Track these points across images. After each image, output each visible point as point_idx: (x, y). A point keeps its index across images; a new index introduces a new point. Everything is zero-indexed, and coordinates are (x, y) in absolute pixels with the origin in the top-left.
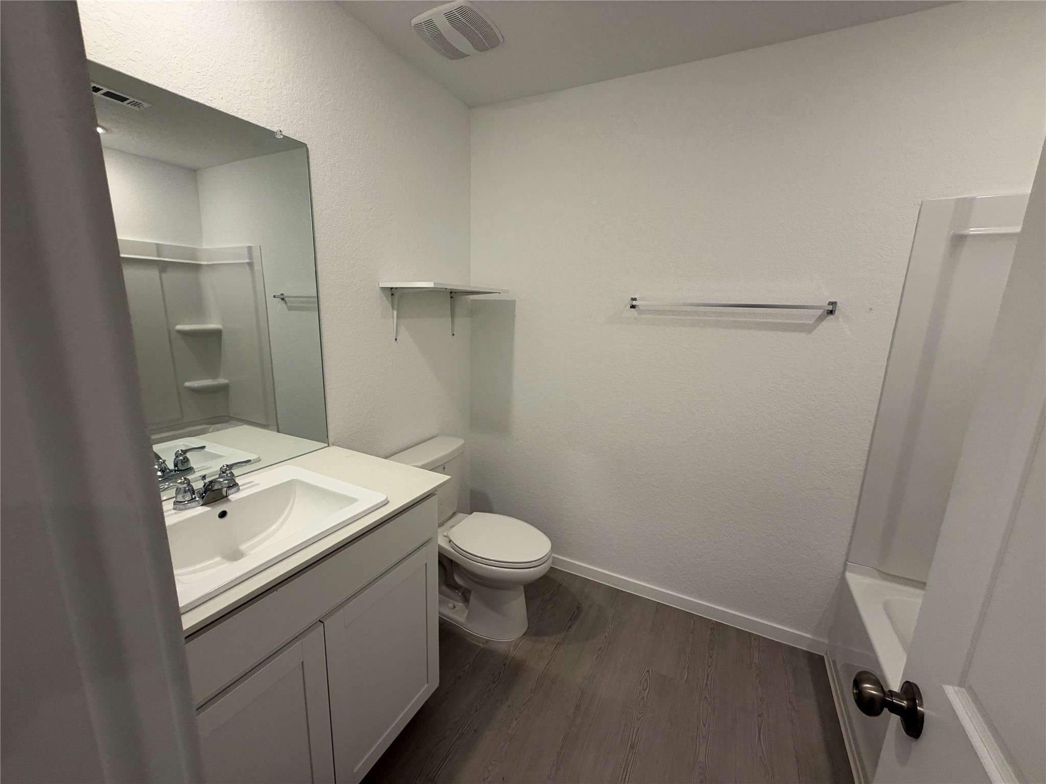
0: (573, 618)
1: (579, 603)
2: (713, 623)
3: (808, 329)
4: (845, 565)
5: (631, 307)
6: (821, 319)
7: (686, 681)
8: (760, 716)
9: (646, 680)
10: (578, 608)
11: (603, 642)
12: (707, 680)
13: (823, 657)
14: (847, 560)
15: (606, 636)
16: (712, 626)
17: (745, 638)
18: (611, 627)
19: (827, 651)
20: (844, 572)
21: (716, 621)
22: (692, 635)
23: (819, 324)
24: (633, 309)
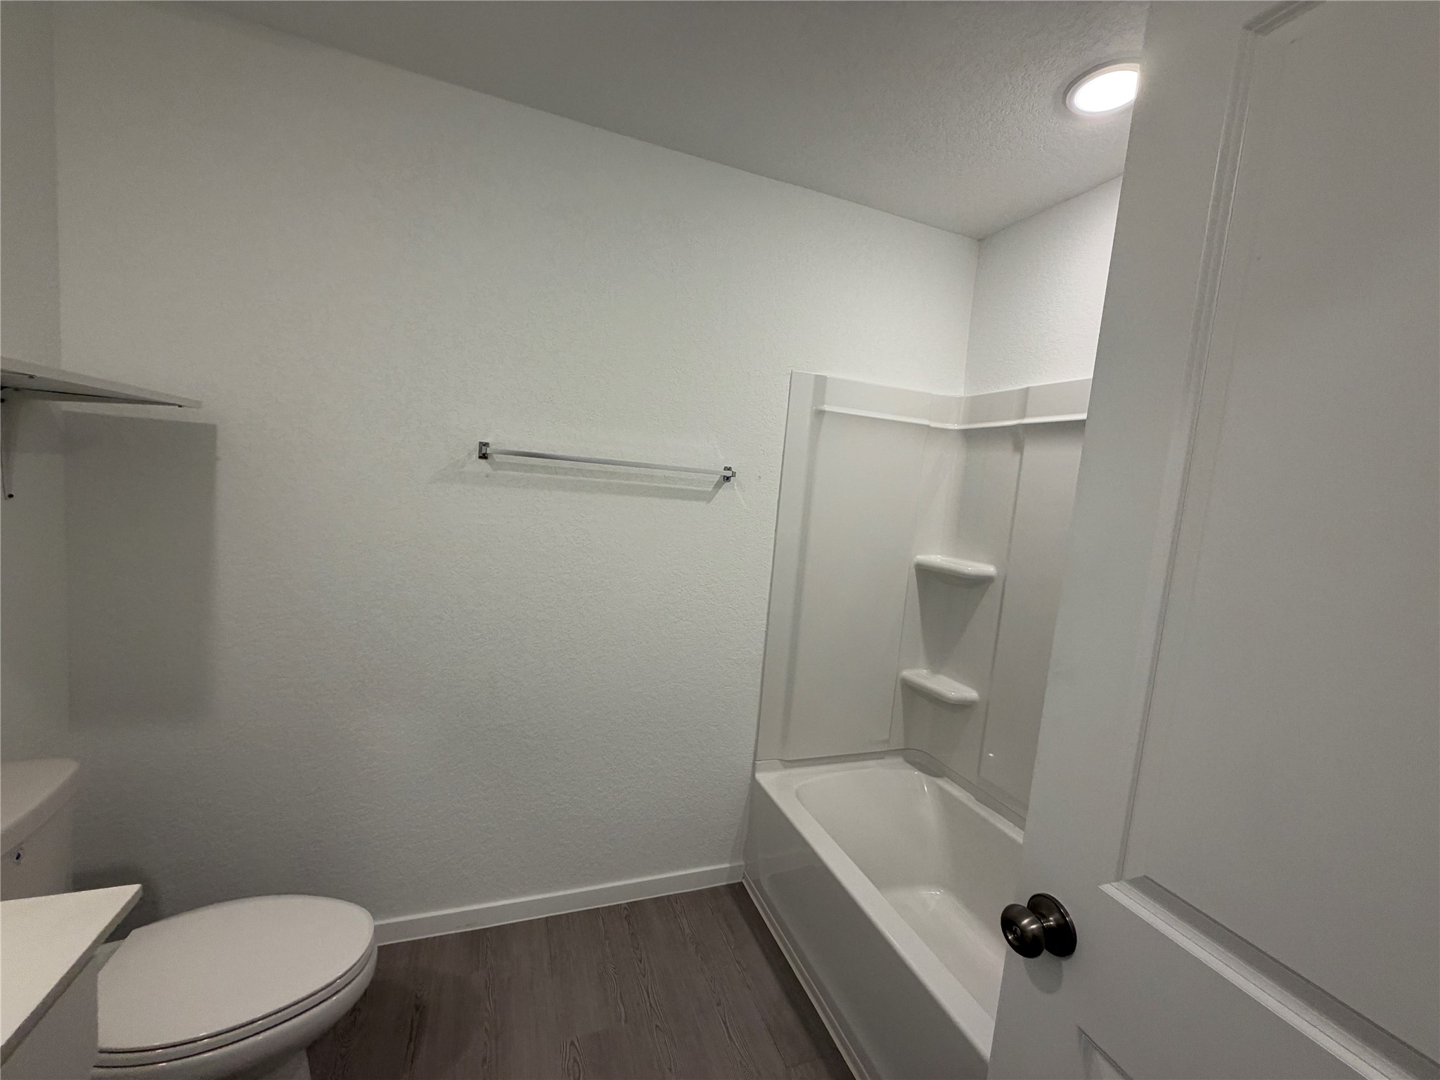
0: (414, 1032)
1: (416, 996)
2: (625, 908)
3: (707, 497)
4: (754, 765)
5: (480, 457)
6: (718, 486)
7: (626, 1021)
8: (718, 1005)
9: (575, 1060)
10: (417, 1008)
11: (485, 1043)
12: (649, 997)
13: (742, 882)
14: (755, 760)
15: (486, 1029)
16: (626, 912)
17: (667, 906)
18: (489, 1008)
19: (744, 874)
20: (753, 775)
21: (627, 903)
22: (607, 942)
23: (717, 492)
24: (483, 461)
